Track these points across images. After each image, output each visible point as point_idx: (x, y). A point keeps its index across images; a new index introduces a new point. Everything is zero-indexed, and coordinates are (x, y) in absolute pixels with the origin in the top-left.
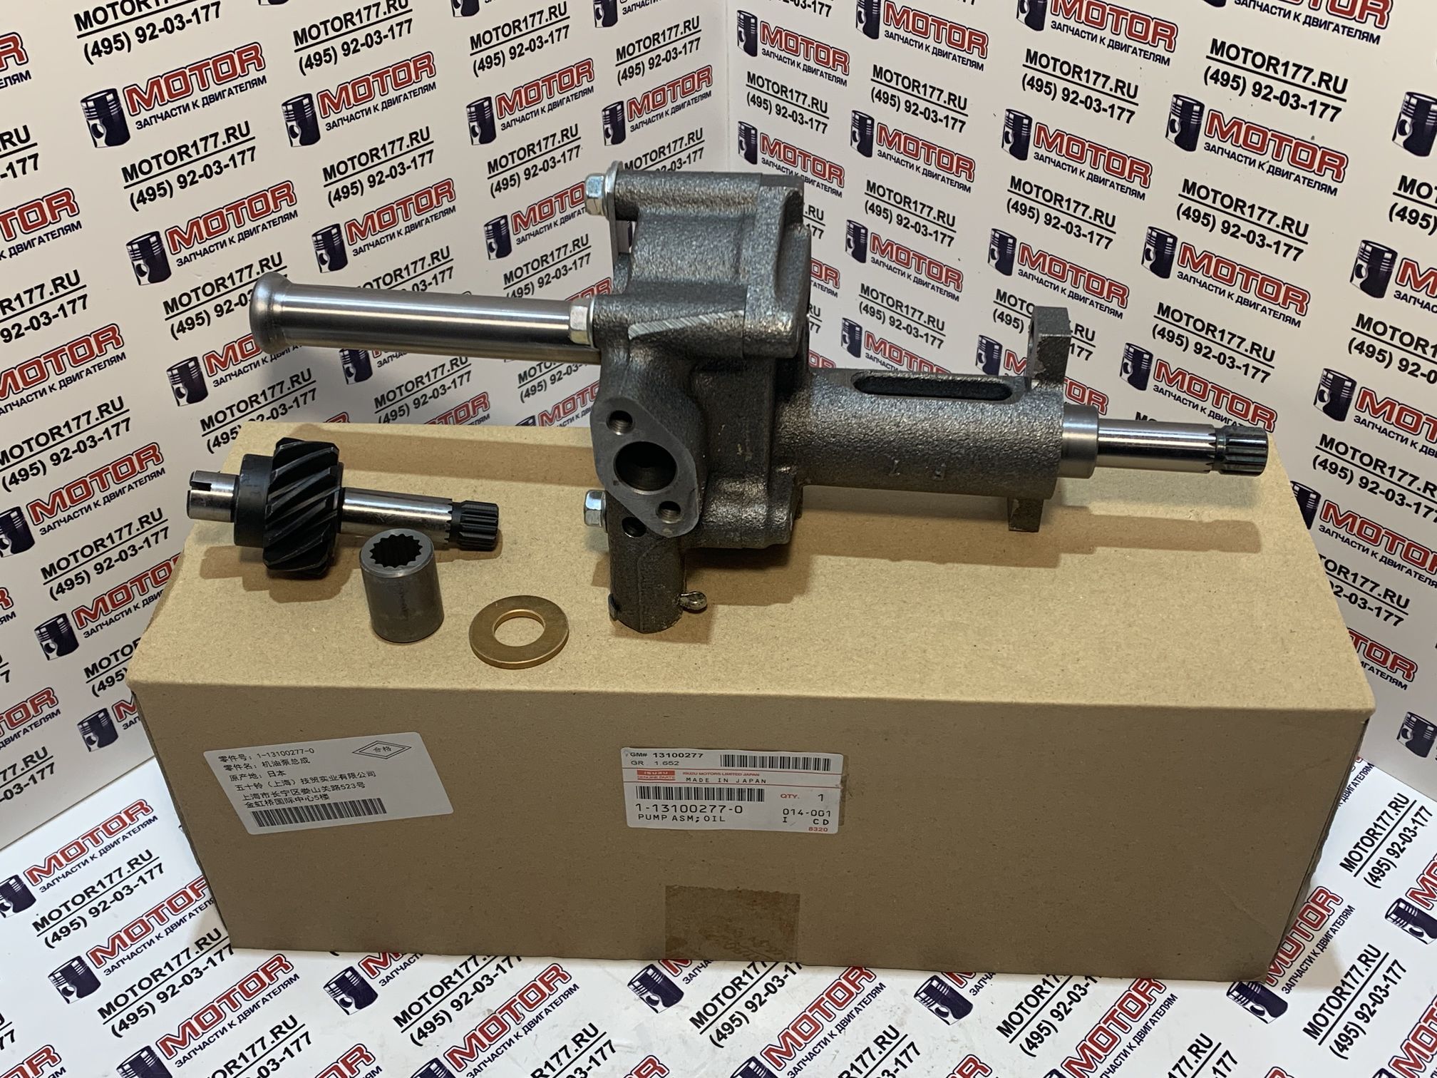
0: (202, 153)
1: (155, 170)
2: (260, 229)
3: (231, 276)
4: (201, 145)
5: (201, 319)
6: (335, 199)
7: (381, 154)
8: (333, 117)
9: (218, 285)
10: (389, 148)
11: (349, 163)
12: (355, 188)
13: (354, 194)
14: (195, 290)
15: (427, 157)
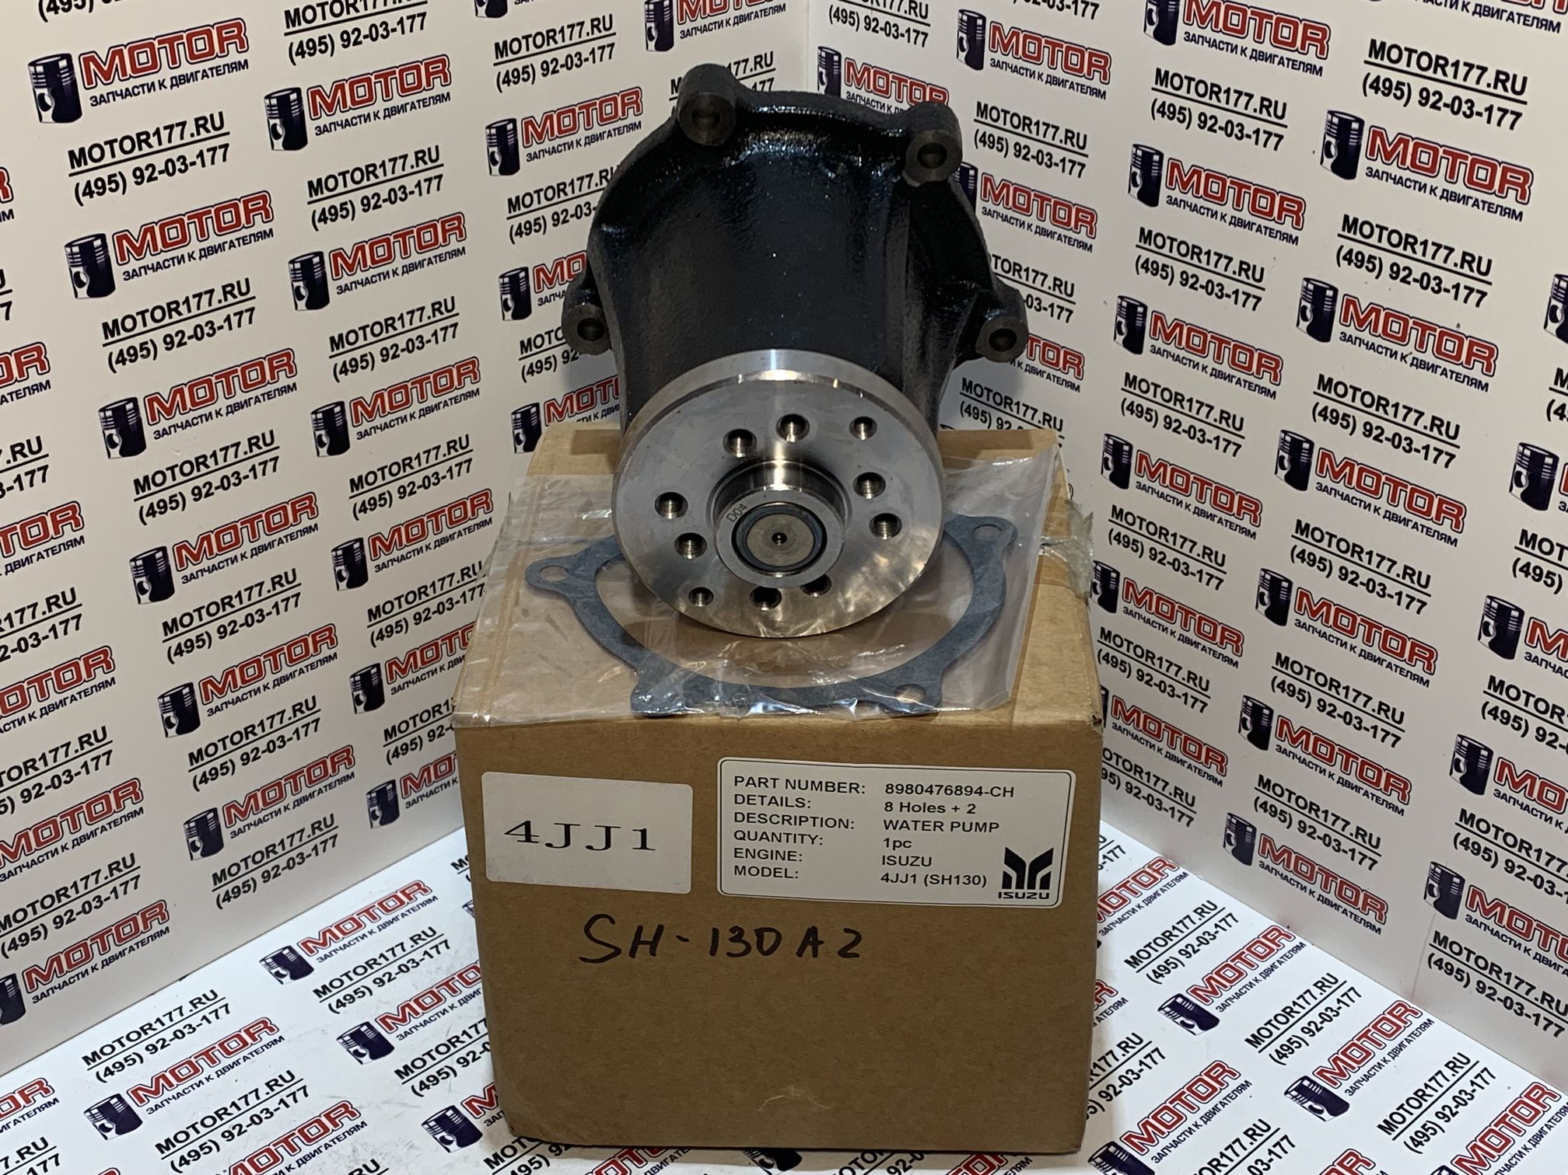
0: (194, 312)
1: (140, 328)
2: (252, 401)
3: (214, 455)
4: (193, 302)
5: (175, 502)
6: (341, 372)
7: (398, 324)
8: (346, 280)
9: (198, 464)
10: (407, 318)
11: (361, 333)
12: (366, 362)
13: (363, 368)
14: (172, 468)
15: (450, 330)
